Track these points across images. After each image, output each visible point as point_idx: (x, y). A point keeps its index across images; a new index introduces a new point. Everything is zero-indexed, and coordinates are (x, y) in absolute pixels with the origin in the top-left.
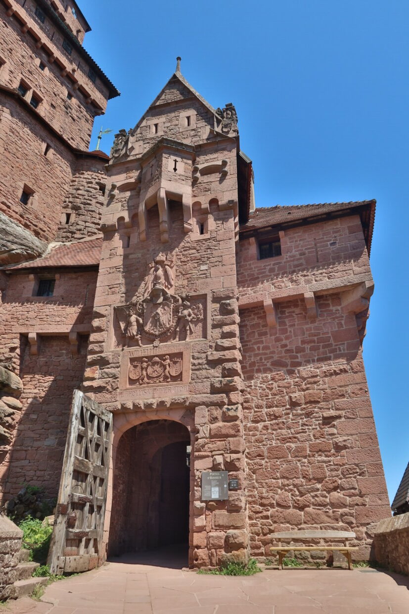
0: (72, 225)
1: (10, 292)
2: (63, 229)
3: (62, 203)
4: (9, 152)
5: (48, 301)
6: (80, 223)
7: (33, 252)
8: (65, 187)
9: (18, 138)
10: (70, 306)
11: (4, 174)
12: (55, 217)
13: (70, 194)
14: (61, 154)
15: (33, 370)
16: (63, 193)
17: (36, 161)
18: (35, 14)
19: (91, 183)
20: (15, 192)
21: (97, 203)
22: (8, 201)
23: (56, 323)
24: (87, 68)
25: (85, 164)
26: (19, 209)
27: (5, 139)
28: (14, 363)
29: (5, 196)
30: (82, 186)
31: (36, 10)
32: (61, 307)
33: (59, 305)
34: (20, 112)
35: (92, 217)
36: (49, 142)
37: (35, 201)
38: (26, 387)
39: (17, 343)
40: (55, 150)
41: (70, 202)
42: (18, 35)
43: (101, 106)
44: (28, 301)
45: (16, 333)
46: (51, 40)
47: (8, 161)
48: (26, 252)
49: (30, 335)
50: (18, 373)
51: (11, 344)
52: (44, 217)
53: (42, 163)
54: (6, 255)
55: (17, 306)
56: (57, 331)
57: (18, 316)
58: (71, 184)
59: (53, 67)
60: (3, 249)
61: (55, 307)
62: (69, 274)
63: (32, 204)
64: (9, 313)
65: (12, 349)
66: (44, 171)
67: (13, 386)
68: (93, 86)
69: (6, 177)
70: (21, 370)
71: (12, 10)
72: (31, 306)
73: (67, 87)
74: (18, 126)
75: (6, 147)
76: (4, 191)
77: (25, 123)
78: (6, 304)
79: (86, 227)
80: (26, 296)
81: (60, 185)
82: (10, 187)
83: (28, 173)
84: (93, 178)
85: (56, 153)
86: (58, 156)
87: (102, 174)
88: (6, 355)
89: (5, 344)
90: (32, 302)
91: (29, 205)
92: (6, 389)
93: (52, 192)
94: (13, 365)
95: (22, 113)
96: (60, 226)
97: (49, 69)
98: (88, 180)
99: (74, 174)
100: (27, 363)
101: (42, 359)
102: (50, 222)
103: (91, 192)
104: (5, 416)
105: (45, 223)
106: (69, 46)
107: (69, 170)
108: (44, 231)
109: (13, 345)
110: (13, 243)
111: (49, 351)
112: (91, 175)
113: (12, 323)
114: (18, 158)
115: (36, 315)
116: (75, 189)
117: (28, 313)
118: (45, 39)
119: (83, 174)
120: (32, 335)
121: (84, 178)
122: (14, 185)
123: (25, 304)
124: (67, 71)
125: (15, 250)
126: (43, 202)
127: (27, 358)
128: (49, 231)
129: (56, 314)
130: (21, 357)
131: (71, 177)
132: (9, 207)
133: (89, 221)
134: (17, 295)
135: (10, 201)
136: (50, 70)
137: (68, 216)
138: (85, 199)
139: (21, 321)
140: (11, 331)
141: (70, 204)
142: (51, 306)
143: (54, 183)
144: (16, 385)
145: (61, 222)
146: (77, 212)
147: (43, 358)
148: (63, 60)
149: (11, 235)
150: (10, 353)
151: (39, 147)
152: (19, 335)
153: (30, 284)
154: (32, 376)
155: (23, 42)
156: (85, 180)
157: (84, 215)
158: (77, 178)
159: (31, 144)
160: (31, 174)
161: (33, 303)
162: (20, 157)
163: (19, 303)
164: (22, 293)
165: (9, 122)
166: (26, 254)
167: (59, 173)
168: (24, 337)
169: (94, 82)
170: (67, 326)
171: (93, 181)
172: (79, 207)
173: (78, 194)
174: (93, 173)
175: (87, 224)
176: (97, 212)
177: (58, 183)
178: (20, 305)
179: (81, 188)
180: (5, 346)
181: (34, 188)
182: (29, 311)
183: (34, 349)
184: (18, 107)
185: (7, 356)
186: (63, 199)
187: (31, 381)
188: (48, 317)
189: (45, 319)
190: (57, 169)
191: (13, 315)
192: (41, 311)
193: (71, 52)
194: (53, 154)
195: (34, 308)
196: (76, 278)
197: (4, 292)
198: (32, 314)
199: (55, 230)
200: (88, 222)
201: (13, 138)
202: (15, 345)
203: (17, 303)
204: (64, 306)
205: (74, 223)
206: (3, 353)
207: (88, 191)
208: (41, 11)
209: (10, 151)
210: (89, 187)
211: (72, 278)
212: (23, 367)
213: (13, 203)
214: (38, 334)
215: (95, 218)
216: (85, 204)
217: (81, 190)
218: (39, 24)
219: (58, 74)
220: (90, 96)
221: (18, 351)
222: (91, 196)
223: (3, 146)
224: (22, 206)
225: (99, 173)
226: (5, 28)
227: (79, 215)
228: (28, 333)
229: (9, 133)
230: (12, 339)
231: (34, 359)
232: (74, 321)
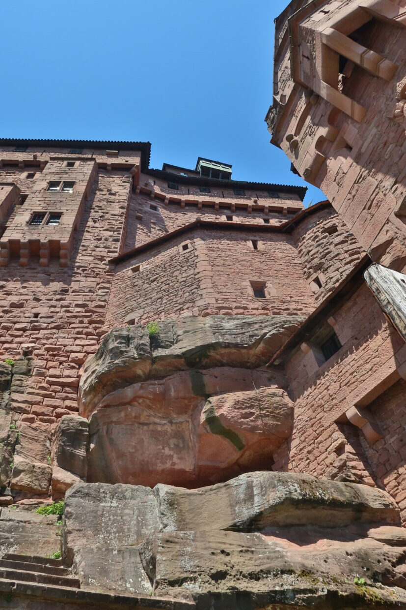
0: (326, 285)
1: (294, 384)
2: (320, 295)
3: (303, 275)
4: (218, 266)
5: (340, 357)
6: (332, 275)
7: (291, 323)
8: (296, 261)
9: (220, 252)
10: (371, 337)
11: (222, 284)
12: (304, 291)
13: (304, 263)
14: (271, 240)
15: (390, 464)
16: (297, 268)
17: (249, 258)
18: (201, 192)
19: (317, 237)
20: (244, 293)
21: (336, 245)
22: (241, 304)
23: (370, 373)
24: (266, 194)
25: (300, 230)
26: (258, 304)
27: (207, 259)
28: (354, 468)
29: (235, 302)
30: (310, 246)
31: (200, 189)
32: (361, 348)
33: (357, 349)
34: (210, 234)
35: (341, 260)
36: (253, 238)
37: (271, 291)
38: (398, 498)
39: (339, 437)
40: (263, 240)
41: (309, 269)
42: (198, 213)
43: (298, 207)
44: (318, 376)
45: (330, 426)
46: (224, 197)
47: (221, 273)
48: (283, 328)
49: (349, 415)
50: (371, 481)
51: (333, 444)
52: (291, 297)
53: (257, 257)
54: (262, 345)
55: (311, 393)
56: (379, 382)
57: (319, 402)
58: (300, 255)
59: (238, 213)
60: (253, 340)
61: (354, 356)
62: (344, 307)
63: (269, 294)
64: (308, 406)
65: (340, 450)
66: (263, 261)
67: (376, 505)
68: (280, 201)
69: (227, 285)
70: (373, 475)
71: (183, 201)
72: (326, 379)
73: (259, 217)
74: (215, 243)
75: (212, 264)
76: (231, 298)
77: (219, 238)
78: (298, 400)
79: (342, 273)
80: (313, 373)
81: (289, 263)
82: (236, 291)
83: (248, 271)
84: (315, 233)
85: (265, 242)
86: (269, 242)
87: (322, 222)
88: (337, 464)
89: (326, 450)
90: (324, 373)
91: (268, 297)
92: (366, 515)
93: (284, 273)
94: (354, 471)
95: (212, 233)
96: (316, 296)
97: (236, 216)
98: (312, 239)
99: (296, 247)
100: (375, 461)
101: (392, 440)
102: (302, 298)
103: (323, 243)
104: (394, 565)
105: (297, 302)
106: (240, 191)
107: (289, 246)
108: (301, 309)
109: (337, 444)
110: (262, 328)
111: (393, 422)
112: (312, 232)
113: (318, 417)
114: (229, 265)
115: (338, 383)
116: (306, 255)
117: (328, 390)
118: (217, 200)
119: (304, 238)
120: (351, 412)
121: (307, 240)
122: (238, 288)
123: (318, 382)
124: (250, 206)
125: (268, 333)
126: (280, 285)
127: (370, 452)
128: (305, 307)
129: (361, 362)
130: (361, 455)
131: (296, 251)
132: (245, 308)
133: (340, 265)
134: (303, 380)
135: (244, 302)
136: (238, 216)
137: (317, 281)
138: (321, 253)
139: (326, 406)
140: (323, 428)
141: (311, 270)
142: (349, 358)
143: (281, 264)
144: (378, 502)
145: (314, 293)
146: (322, 270)
147: (392, 437)
148: (242, 201)
149: (256, 323)
150: (340, 457)
151: (245, 247)
152: (335, 426)
153: (308, 355)
154: (395, 476)
155: (204, 214)
156: (310, 241)
157: (330, 266)
158: (302, 245)
159: (236, 248)
160: (251, 270)
161: (326, 373)
162: (231, 263)
163: (311, 387)
164: (307, 374)
165: (204, 246)
166: (283, 330)
167: (281, 255)
168: (343, 423)
169: (278, 197)
170: (387, 364)
171: (317, 234)
172: (320, 263)
173: (312, 256)
174: (312, 229)
175: (341, 270)
176: (343, 252)
177: (285, 263)
178: (313, 387)
179: (310, 249)
180: (327, 453)
181: (262, 279)
182: (328, 386)
183: (368, 431)
184: (206, 231)
185: (339, 464)
186: (301, 272)
187: (399, 484)
188: (354, 374)
189: (353, 380)
190: (275, 253)
191: (313, 405)
192: (341, 374)
193: (244, 194)
194: (264, 244)
195: (331, 380)
196: (355, 303)
197: (289, 389)
198: (334, 387)
199: (313, 302)
200: (341, 267)
201: (214, 254)
202: (339, 441)
203: (309, 389)
204: (365, 345)
205: (326, 281)
206: (331, 464)
207: (319, 245)
208: (204, 187)
209: (218, 264)
210: (317, 242)
211: (350, 308)
212: (374, 470)
213: (248, 303)
214: (357, 406)
215: (345, 258)
216: (324, 257)
217: (312, 250)
218: (207, 195)
219: (245, 214)
220: (283, 207)
221: (348, 448)
222: (325, 246)
223: (208, 264)
224: (261, 300)
225: (319, 224)
226: (186, 216)
227: (326, 270)
228: (344, 414)
229: (208, 253)
230: (330, 436)
231: (380, 447)
232: (392, 350)
